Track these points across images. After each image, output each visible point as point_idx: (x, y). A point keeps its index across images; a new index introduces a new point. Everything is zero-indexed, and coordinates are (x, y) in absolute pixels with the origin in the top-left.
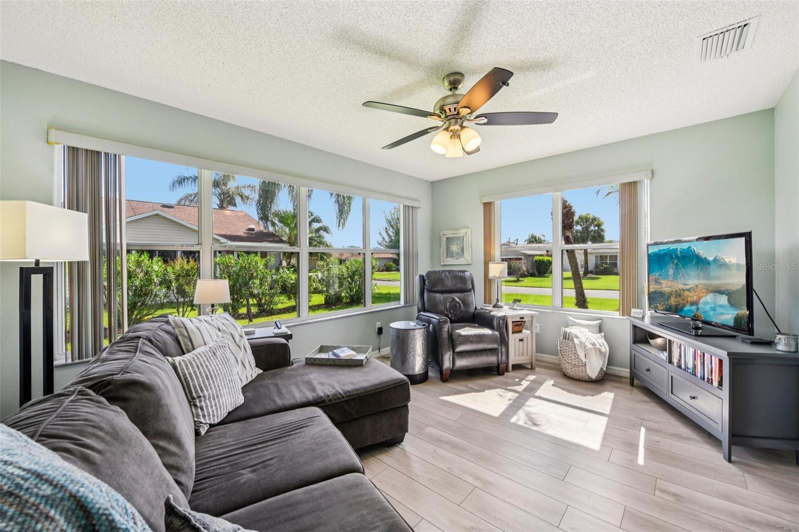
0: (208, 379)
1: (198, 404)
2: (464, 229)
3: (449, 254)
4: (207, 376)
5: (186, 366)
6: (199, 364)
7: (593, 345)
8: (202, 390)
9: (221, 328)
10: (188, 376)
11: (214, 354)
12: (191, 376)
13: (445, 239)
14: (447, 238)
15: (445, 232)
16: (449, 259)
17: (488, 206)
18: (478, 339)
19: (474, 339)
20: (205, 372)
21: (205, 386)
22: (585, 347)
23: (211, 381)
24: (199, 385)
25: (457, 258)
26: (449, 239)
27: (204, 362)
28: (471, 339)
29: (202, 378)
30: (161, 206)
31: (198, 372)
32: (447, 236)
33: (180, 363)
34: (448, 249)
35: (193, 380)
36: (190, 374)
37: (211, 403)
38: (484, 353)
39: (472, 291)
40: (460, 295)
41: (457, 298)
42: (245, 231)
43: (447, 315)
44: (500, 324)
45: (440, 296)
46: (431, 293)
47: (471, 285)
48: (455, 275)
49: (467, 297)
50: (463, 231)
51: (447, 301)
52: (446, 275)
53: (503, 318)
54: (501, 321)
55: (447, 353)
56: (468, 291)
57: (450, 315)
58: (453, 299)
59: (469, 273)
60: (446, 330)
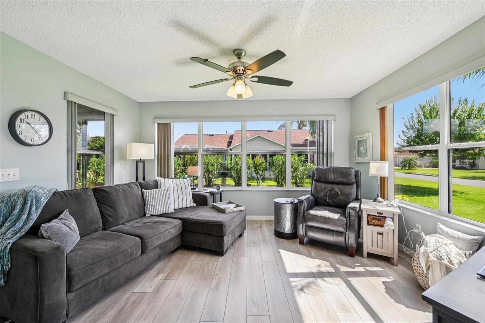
0: (152, 199)
1: (147, 206)
2: (367, 133)
3: (359, 154)
4: (152, 198)
5: (147, 193)
6: (151, 193)
7: (438, 258)
8: (149, 202)
9: (178, 184)
10: (146, 196)
11: (160, 192)
12: (147, 197)
13: (356, 142)
14: (358, 141)
15: (357, 137)
16: (359, 158)
17: (383, 111)
18: (323, 220)
19: (320, 220)
20: (152, 196)
21: (151, 201)
22: (428, 258)
23: (153, 200)
24: (149, 200)
25: (364, 158)
26: (359, 142)
27: (154, 193)
28: (318, 219)
29: (150, 198)
30: (268, 132)
31: (149, 196)
32: (358, 139)
33: (145, 192)
34: (359, 150)
35: (147, 198)
36: (147, 196)
37: (151, 207)
38: (331, 232)
39: (355, 185)
40: (341, 187)
41: (337, 188)
42: (303, 141)
43: (326, 201)
44: (349, 213)
45: (323, 185)
46: (316, 183)
47: (354, 180)
48: (337, 170)
49: (347, 189)
50: (366, 135)
51: (327, 190)
52: (328, 169)
53: (354, 209)
54: (351, 211)
55: (300, 224)
56: (350, 184)
57: (328, 200)
58: (333, 189)
59: (353, 170)
60: (303, 208)
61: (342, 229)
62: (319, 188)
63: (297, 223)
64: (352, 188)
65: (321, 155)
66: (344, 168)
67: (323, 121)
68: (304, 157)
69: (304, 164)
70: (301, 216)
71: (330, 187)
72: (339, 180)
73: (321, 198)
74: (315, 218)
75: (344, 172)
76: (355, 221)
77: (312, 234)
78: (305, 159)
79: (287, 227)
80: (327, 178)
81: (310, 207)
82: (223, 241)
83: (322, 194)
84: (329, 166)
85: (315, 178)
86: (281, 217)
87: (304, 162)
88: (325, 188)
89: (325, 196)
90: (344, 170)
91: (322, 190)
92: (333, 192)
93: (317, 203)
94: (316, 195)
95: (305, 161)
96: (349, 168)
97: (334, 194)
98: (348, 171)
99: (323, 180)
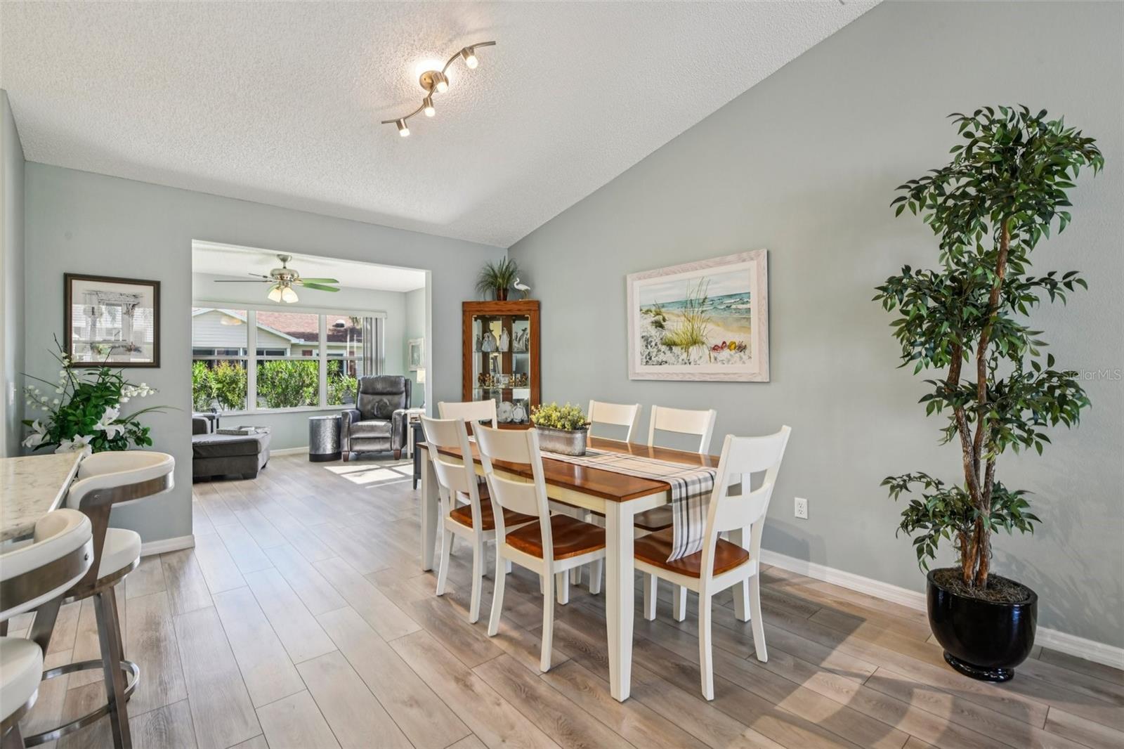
3: (412, 362)
13: (410, 347)
15: (411, 341)
16: (410, 366)
18: (370, 429)
25: (414, 365)
26: (413, 347)
32: (412, 345)
34: (412, 356)
38: (377, 440)
39: (404, 394)
40: (390, 397)
41: (386, 399)
42: (332, 328)
43: (373, 413)
44: (395, 419)
45: (370, 397)
46: (363, 395)
47: (404, 389)
48: (386, 379)
49: (396, 398)
50: (419, 340)
51: (375, 401)
52: (377, 379)
53: (399, 414)
54: (397, 417)
55: (344, 438)
56: (399, 393)
57: (375, 413)
58: (381, 400)
59: (403, 379)
60: (347, 421)
61: (388, 435)
62: (365, 401)
63: (341, 437)
64: (401, 397)
65: (369, 362)
66: (393, 377)
67: (371, 319)
68: (336, 364)
69: (336, 378)
70: (346, 429)
71: (377, 398)
72: (388, 389)
73: (368, 411)
74: (362, 429)
75: (393, 381)
76: (399, 425)
77: (358, 448)
78: (336, 369)
79: (328, 447)
80: (374, 389)
81: (355, 420)
82: (258, 459)
83: (369, 407)
84: (379, 374)
85: (361, 390)
86: (320, 436)
87: (335, 375)
88: (373, 400)
89: (373, 408)
90: (393, 379)
91: (369, 402)
92: (381, 403)
93: (363, 416)
94: (361, 409)
95: (338, 372)
96: (399, 377)
97: (382, 406)
98: (397, 379)
99: (370, 391)
